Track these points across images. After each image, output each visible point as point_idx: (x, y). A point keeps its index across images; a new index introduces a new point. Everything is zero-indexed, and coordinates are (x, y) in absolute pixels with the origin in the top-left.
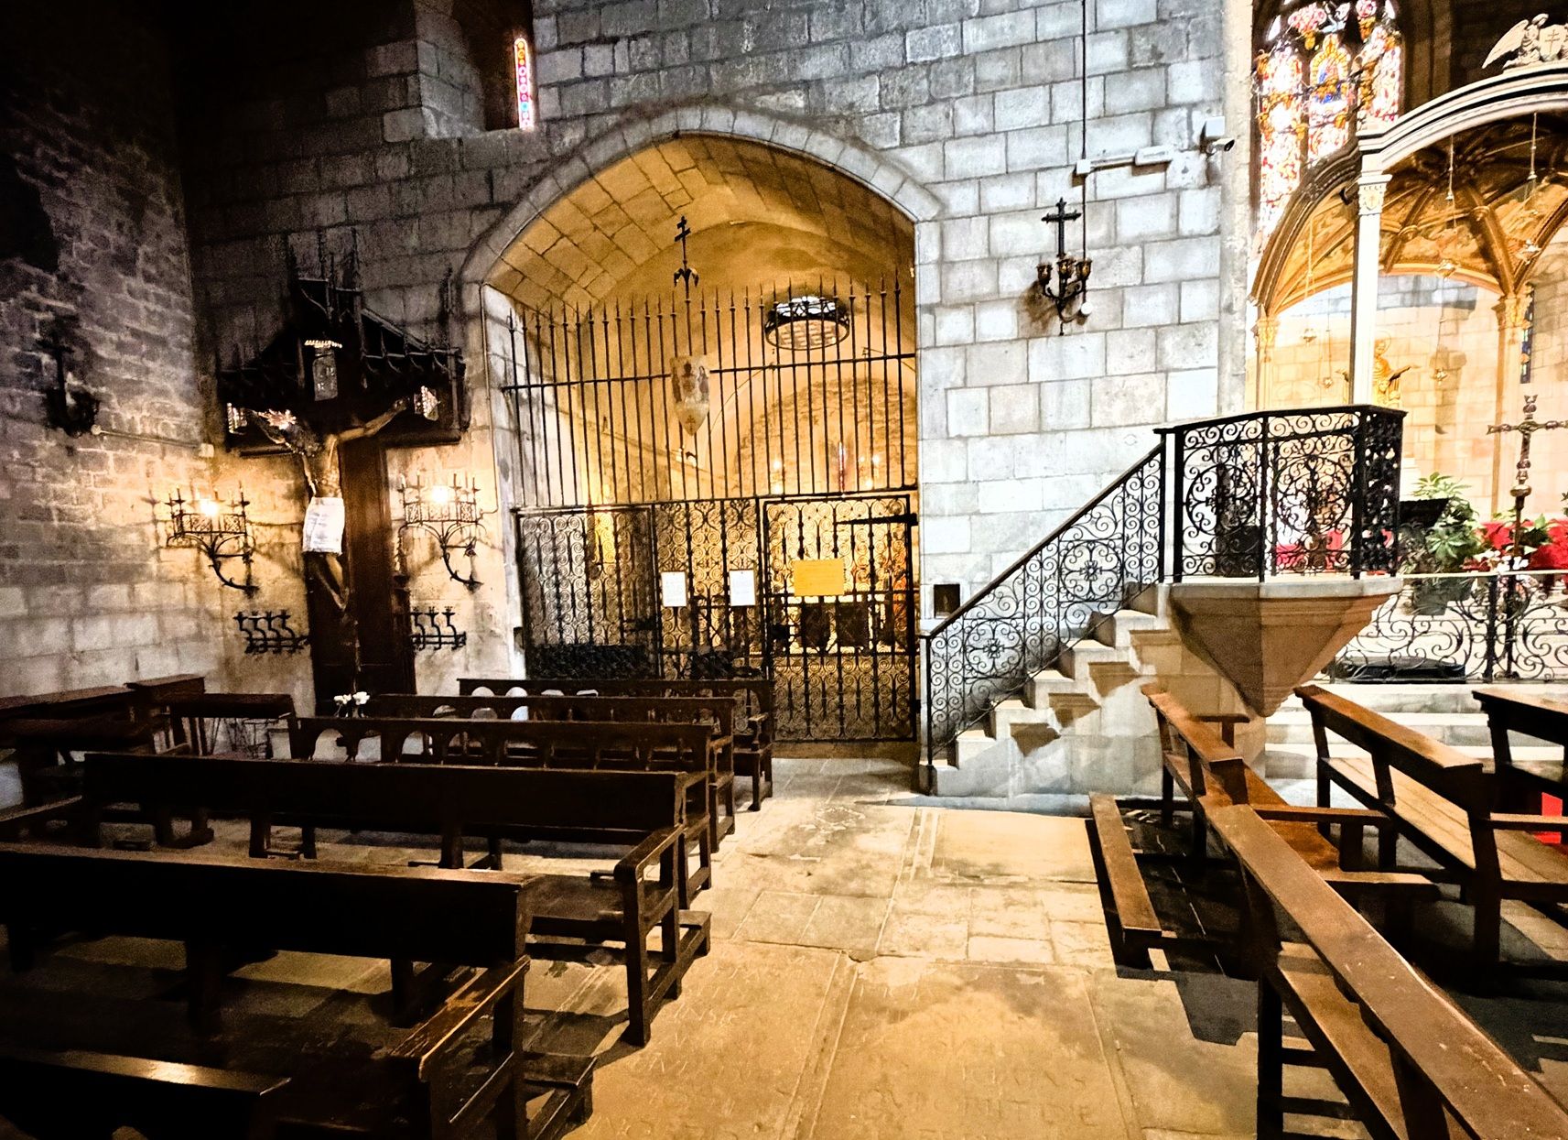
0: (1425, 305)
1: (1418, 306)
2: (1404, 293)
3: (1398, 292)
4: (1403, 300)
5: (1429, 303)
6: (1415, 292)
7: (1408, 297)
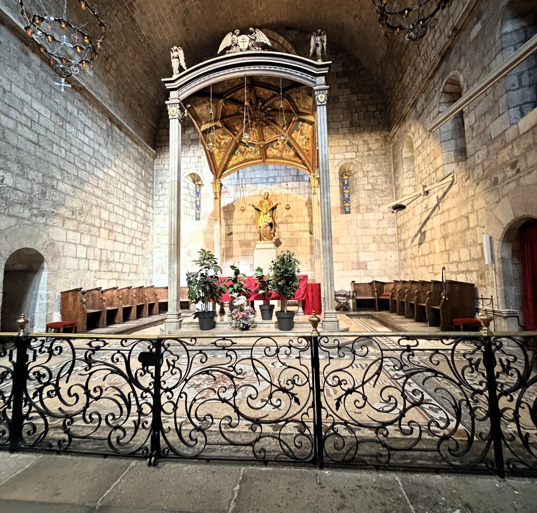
0: (302, 181)
1: (299, 181)
2: (293, 176)
3: (291, 175)
4: (293, 179)
5: (303, 180)
6: (297, 176)
7: (295, 178)
